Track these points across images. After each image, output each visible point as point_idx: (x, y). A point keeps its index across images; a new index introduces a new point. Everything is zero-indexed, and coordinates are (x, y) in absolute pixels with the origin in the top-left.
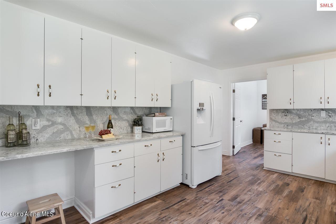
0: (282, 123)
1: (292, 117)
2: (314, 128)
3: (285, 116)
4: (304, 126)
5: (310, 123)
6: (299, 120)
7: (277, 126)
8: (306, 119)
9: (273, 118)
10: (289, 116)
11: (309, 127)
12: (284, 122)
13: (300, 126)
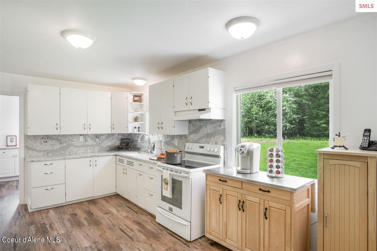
0: (41, 150)
1: (53, 143)
2: (74, 152)
3: (45, 142)
4: (65, 151)
5: (71, 148)
6: (60, 146)
7: (35, 155)
8: (67, 144)
9: (30, 146)
10: (50, 142)
11: (70, 153)
12: (44, 149)
13: (61, 152)
